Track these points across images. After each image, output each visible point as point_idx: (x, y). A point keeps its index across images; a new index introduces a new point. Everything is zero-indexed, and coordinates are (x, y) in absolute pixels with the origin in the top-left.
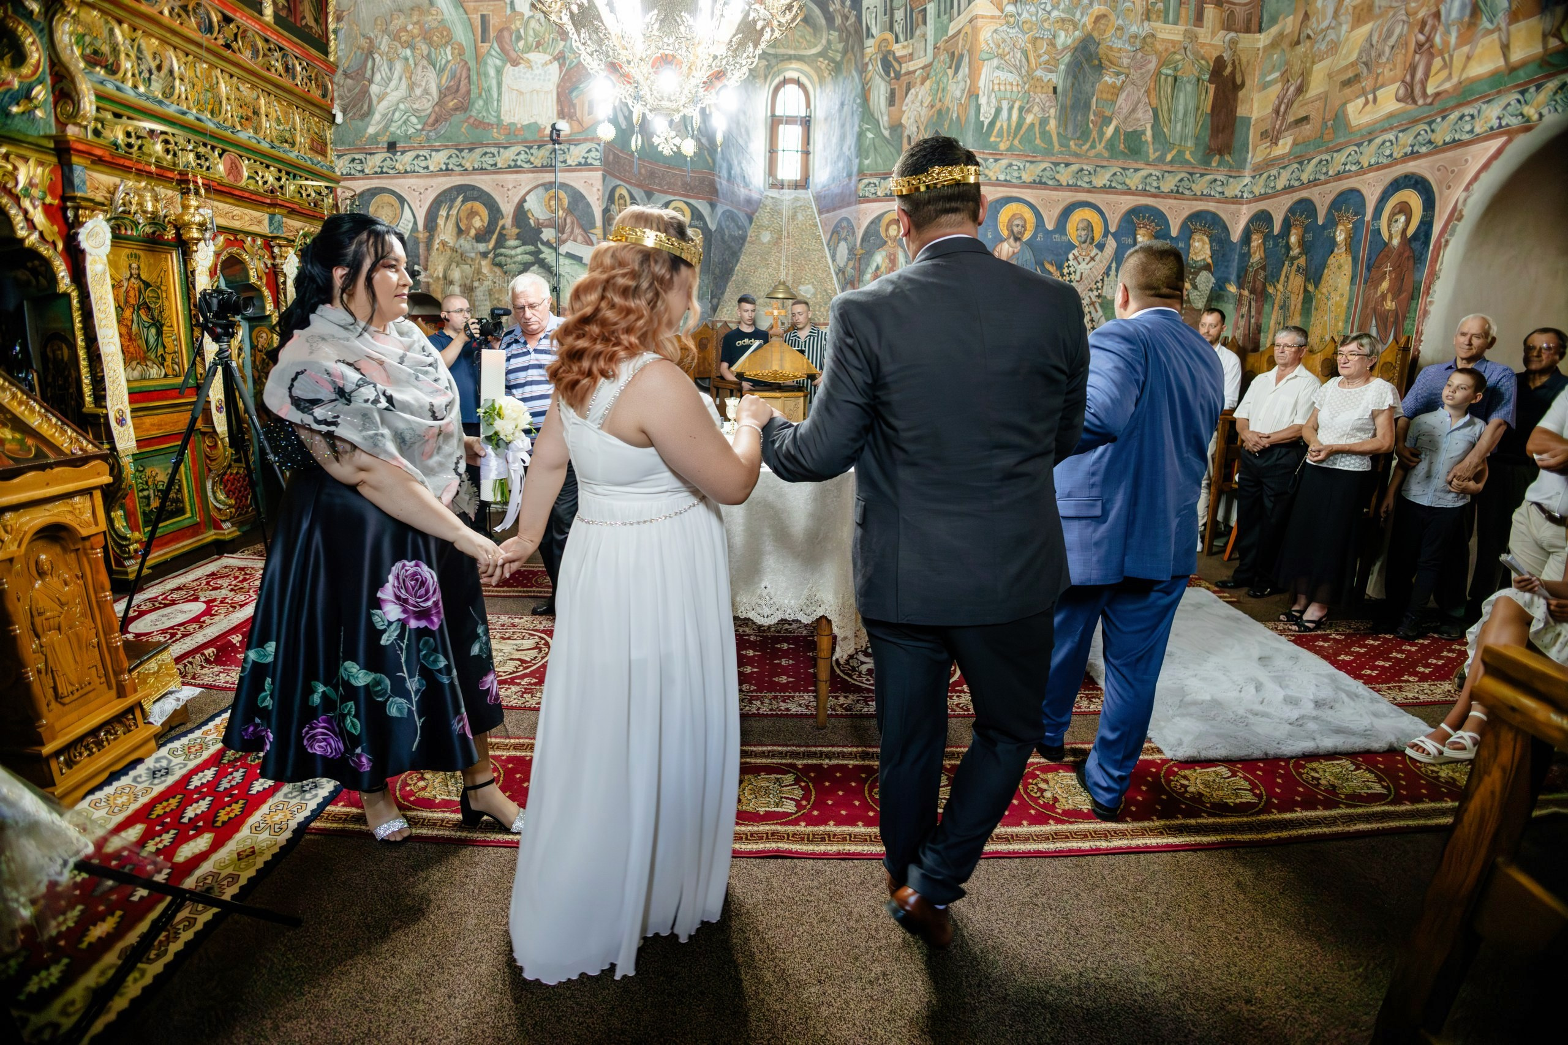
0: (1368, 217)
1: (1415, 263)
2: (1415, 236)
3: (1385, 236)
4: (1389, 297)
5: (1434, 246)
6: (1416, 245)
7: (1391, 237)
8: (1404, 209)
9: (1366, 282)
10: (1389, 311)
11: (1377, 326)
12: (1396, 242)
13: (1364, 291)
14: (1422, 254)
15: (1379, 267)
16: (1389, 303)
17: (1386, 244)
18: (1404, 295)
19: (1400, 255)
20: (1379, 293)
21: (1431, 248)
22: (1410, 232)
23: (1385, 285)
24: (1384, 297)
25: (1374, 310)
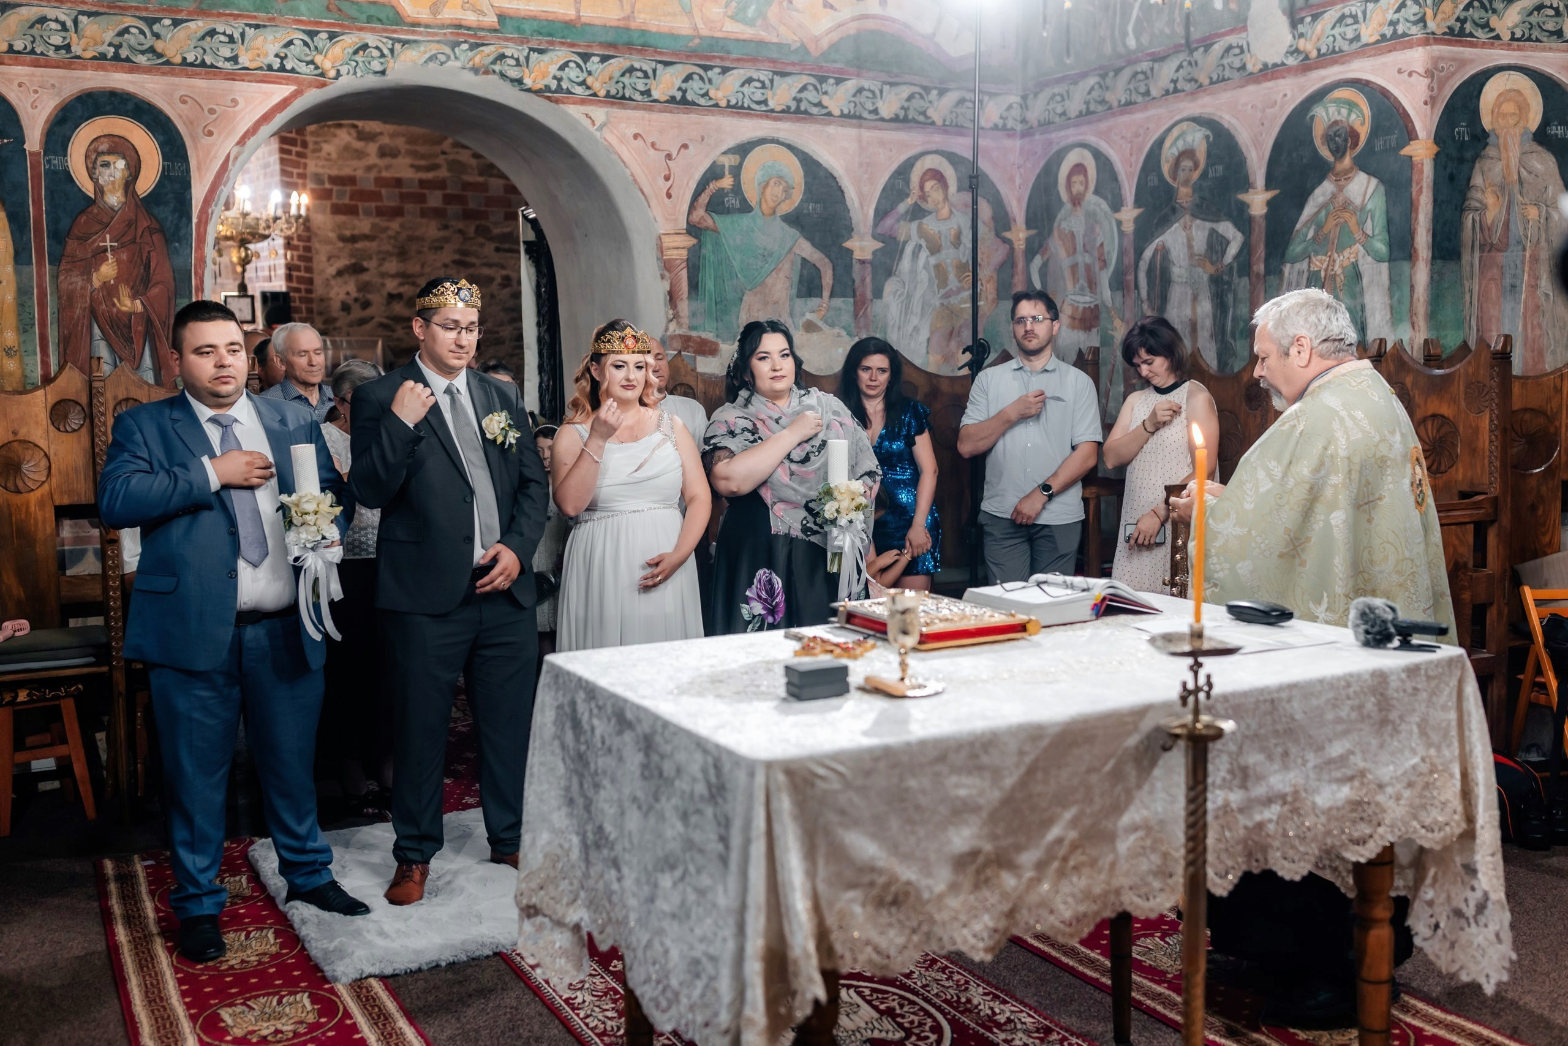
0: (34, 141)
1: (167, 242)
2: (155, 197)
3: (88, 188)
4: (124, 291)
5: (199, 218)
6: (165, 212)
7: (100, 190)
8: (121, 146)
9: (55, 260)
10: (129, 315)
11: (106, 337)
12: (114, 199)
13: (55, 277)
14: (178, 228)
15: (84, 239)
16: (127, 302)
17: (90, 202)
18: (155, 291)
19: (131, 224)
20: (97, 283)
21: (195, 220)
22: (146, 184)
23: (108, 270)
24: (109, 290)
25: (93, 313)
